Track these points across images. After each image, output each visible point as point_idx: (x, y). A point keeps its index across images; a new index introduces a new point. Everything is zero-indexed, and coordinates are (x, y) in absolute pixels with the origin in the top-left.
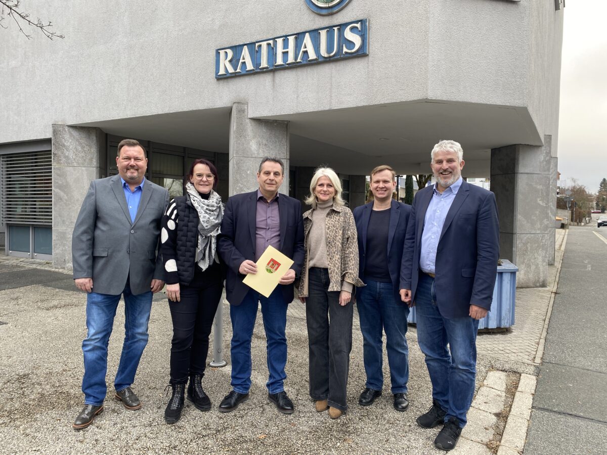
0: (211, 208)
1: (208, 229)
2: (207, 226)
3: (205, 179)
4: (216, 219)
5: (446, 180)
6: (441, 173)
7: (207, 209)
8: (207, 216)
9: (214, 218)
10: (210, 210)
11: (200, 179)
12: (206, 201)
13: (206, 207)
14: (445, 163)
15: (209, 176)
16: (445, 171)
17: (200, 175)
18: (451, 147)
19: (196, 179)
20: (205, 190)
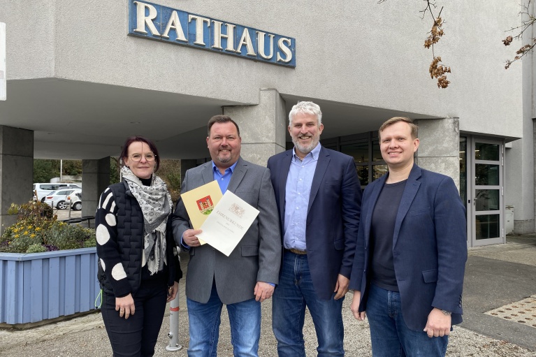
0: (154, 197)
1: (152, 223)
2: (151, 220)
3: (143, 160)
4: (161, 210)
5: (305, 145)
6: (300, 138)
7: (150, 198)
8: (150, 206)
9: (159, 209)
10: (153, 199)
11: (138, 160)
12: (148, 187)
13: (148, 195)
14: (304, 126)
15: (149, 156)
16: (304, 135)
17: (136, 156)
18: (311, 109)
19: (131, 160)
20: (144, 173)
